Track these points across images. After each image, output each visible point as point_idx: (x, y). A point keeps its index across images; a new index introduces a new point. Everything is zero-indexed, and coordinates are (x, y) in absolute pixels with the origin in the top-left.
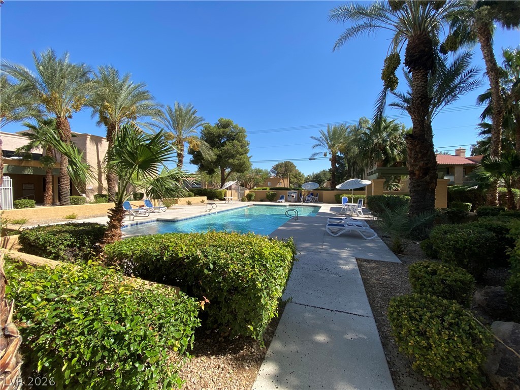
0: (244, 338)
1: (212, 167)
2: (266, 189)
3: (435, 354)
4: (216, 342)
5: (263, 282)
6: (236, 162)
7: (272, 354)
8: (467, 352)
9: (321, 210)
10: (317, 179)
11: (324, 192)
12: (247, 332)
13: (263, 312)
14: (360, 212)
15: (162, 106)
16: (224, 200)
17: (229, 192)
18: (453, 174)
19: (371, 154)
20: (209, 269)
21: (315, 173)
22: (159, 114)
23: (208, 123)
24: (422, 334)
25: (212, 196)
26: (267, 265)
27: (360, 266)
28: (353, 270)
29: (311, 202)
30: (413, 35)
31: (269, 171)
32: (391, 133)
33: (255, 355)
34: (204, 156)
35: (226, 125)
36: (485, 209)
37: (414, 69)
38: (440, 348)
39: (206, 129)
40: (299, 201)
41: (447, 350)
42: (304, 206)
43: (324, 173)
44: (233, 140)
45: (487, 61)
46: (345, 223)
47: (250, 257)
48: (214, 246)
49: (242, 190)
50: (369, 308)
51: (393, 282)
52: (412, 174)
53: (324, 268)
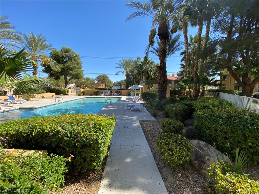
0: (90, 170)
1: (58, 75)
2: (93, 89)
3: (175, 157)
4: (73, 176)
5: (101, 139)
6: (74, 73)
7: (106, 174)
8: (186, 154)
9: (122, 99)
10: (119, 84)
11: (123, 91)
12: (92, 166)
13: (102, 154)
14: (138, 100)
15: (21, 33)
16: (67, 95)
17: (70, 91)
18: (171, 84)
19: (143, 73)
20: (68, 137)
21: (118, 81)
22: (18, 38)
23: (55, 49)
24: (170, 150)
25: (58, 93)
26: (103, 130)
27: (141, 123)
28: (138, 126)
29: (117, 95)
30: (161, 22)
31: (94, 79)
32: (150, 65)
33: (97, 177)
34: (52, 68)
35: (67, 51)
36: (182, 97)
37: (161, 38)
38: (177, 154)
39: (53, 52)
40: (111, 95)
41: (179, 154)
42: (114, 97)
43: (122, 81)
44: (72, 60)
45: (185, 39)
46: (133, 105)
47: (93, 127)
48: (69, 123)
49: (78, 89)
50: (147, 142)
51: (154, 129)
52: (159, 83)
53: (126, 127)
